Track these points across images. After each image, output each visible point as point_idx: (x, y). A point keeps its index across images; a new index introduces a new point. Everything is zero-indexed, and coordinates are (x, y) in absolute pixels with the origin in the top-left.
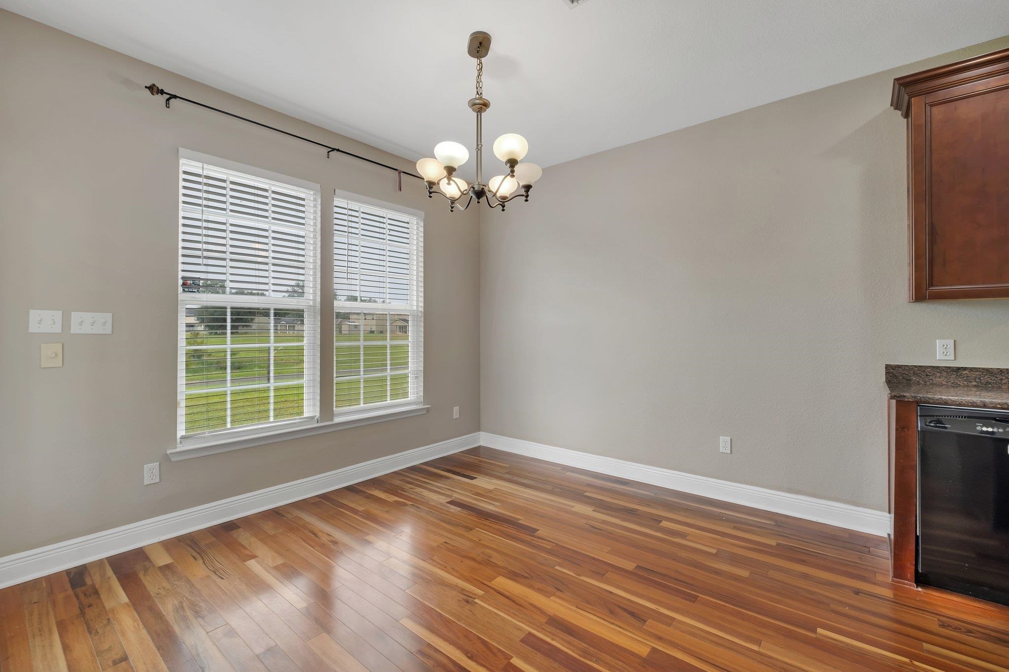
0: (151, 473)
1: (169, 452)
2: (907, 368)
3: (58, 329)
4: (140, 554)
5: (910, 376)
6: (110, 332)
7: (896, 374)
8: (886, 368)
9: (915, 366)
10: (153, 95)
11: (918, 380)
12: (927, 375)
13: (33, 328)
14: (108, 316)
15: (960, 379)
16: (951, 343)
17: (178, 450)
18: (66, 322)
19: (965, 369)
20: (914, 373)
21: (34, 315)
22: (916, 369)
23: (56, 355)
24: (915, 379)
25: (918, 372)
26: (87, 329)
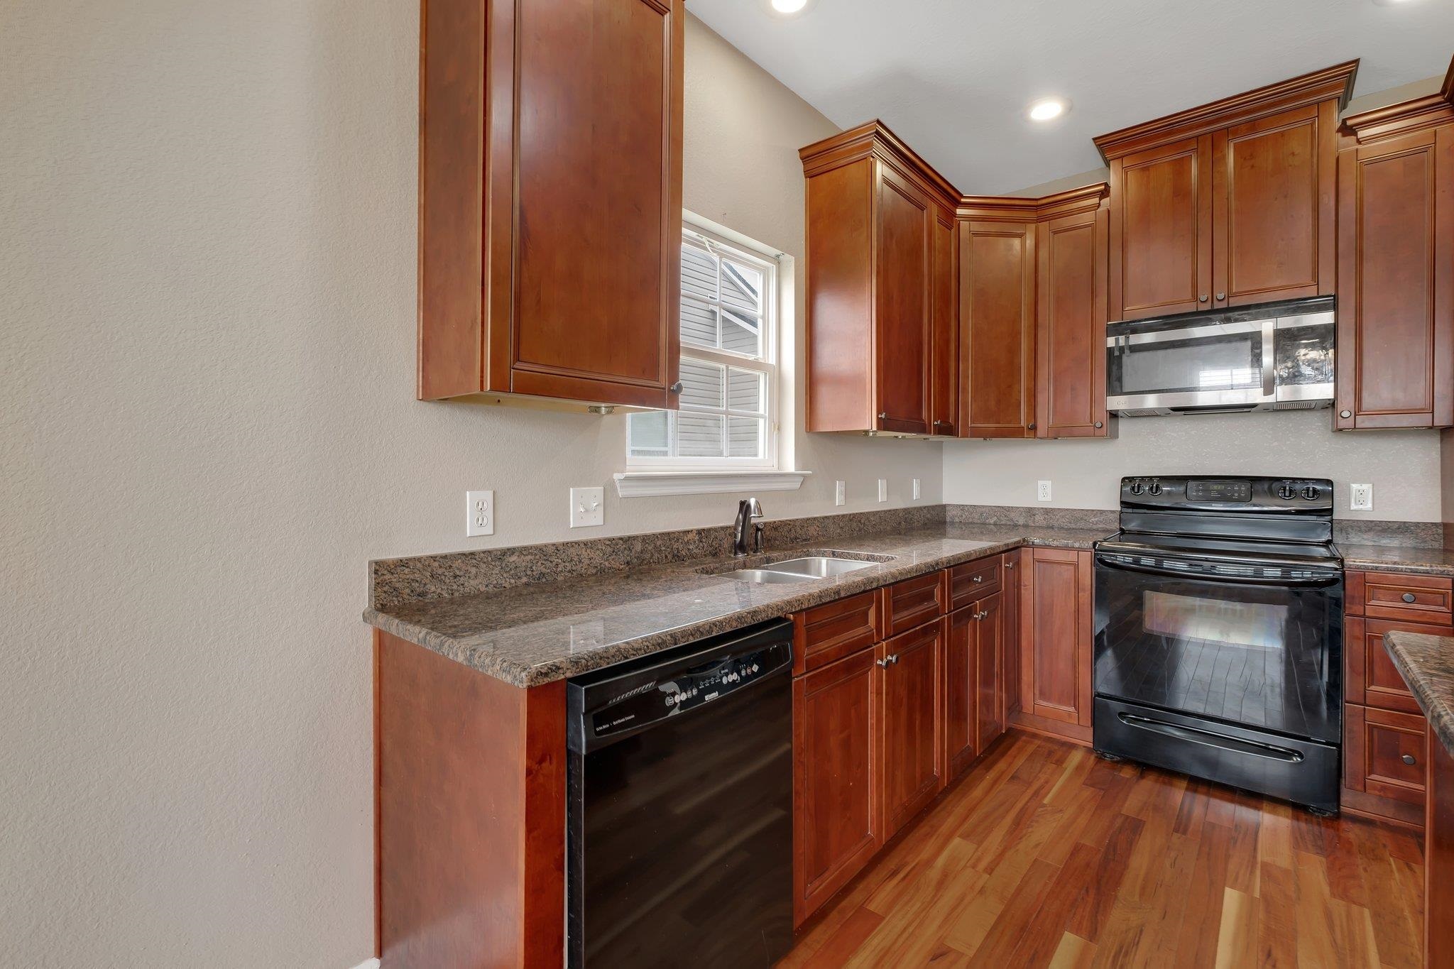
2: (419, 565)
5: (425, 584)
7: (397, 585)
8: (376, 572)
9: (434, 558)
11: (439, 591)
12: (455, 577)
15: (505, 575)
16: (488, 495)
19: (511, 551)
20: (432, 576)
22: (436, 564)
24: (433, 589)
25: (440, 571)
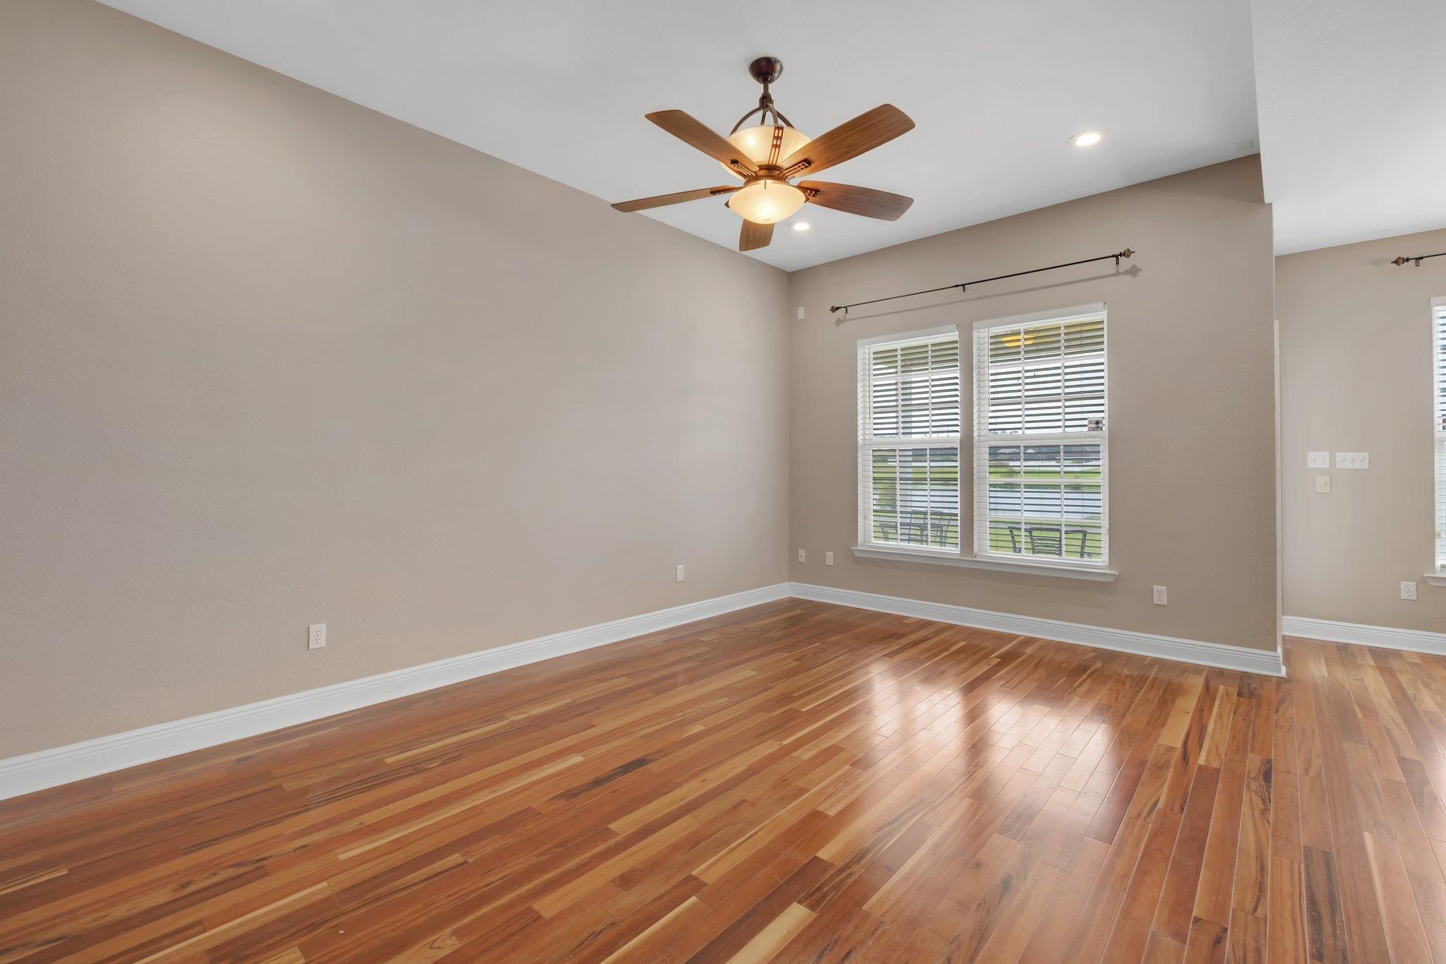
0: (1408, 590)
1: (1426, 575)
3: (1327, 465)
4: (1397, 654)
6: (1367, 467)
10: (1399, 265)
13: (1310, 465)
14: (1366, 455)
17: (1435, 575)
18: (1332, 461)
21: (1311, 455)
23: (1326, 484)
26: (1348, 465)
